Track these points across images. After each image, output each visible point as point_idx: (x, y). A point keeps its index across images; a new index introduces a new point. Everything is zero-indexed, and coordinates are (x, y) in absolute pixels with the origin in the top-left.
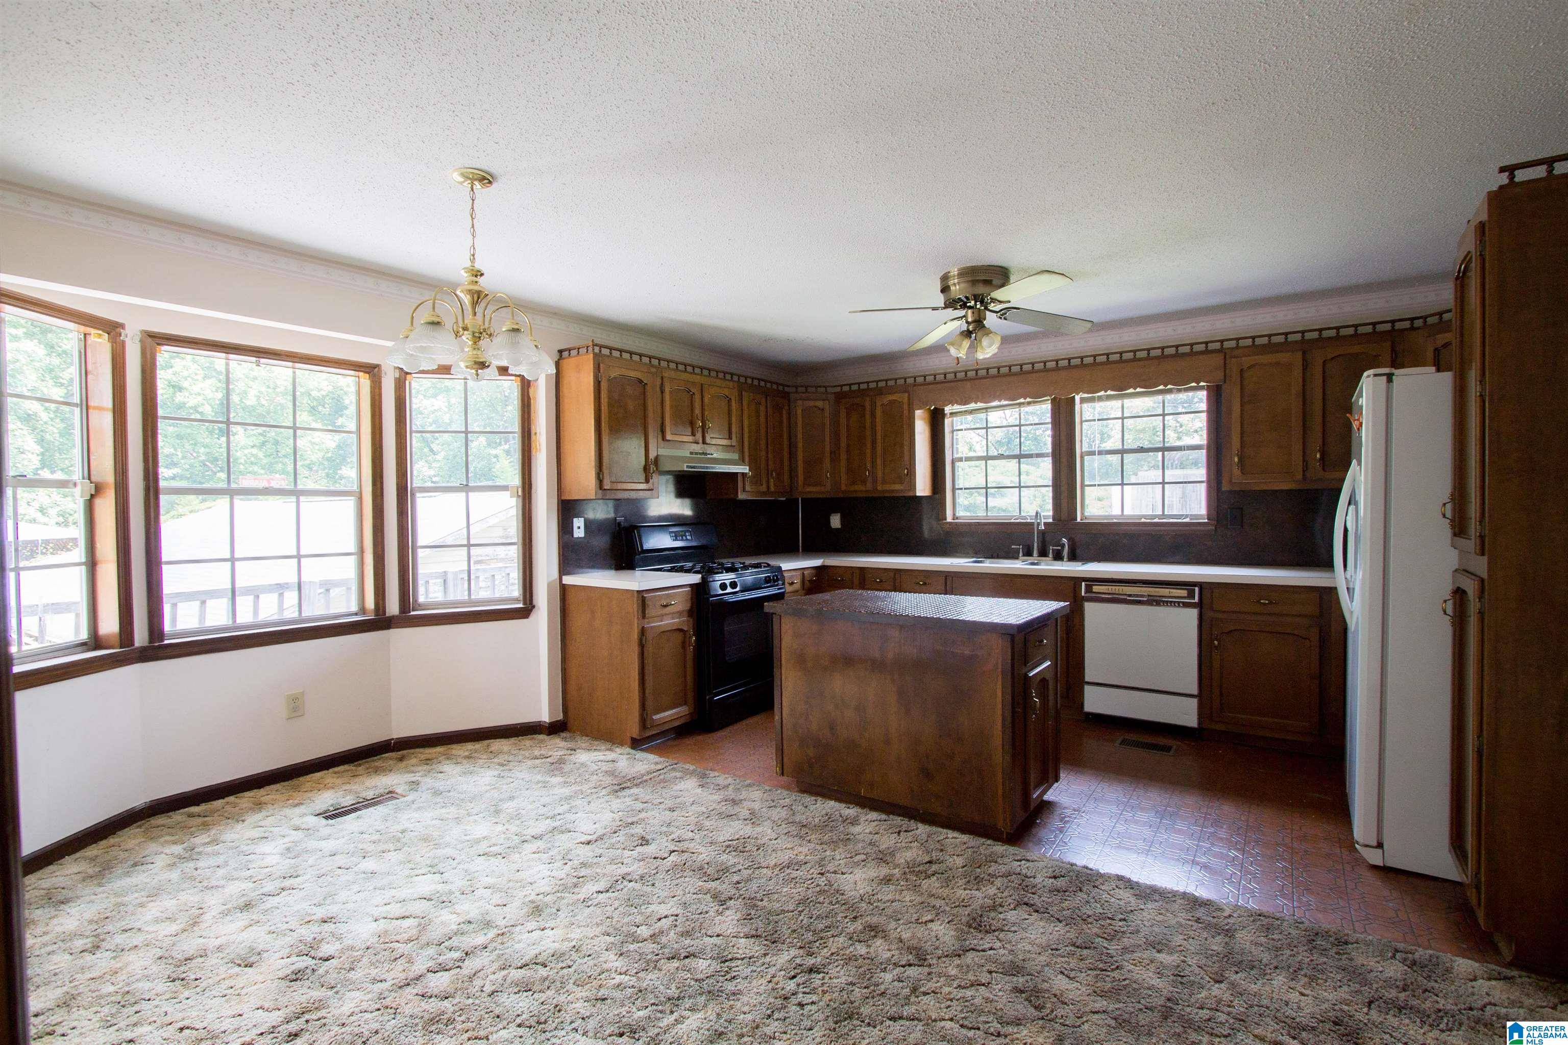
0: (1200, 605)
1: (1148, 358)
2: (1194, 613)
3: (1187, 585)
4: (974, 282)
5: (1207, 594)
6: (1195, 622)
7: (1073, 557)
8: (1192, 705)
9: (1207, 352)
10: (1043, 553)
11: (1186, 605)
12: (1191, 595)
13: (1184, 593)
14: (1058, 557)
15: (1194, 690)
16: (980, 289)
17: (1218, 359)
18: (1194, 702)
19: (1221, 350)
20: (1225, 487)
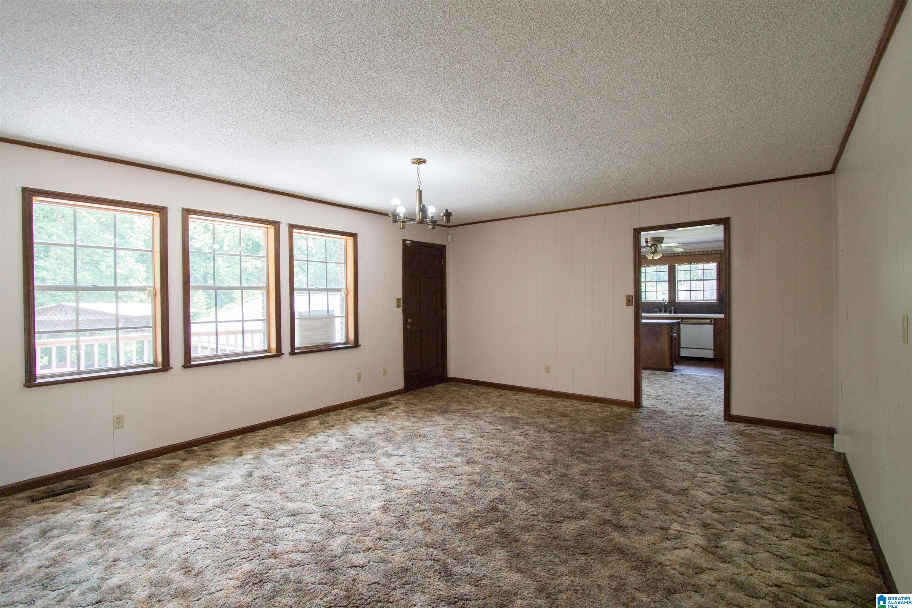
0: (714, 324)
1: (699, 254)
2: (712, 326)
3: (711, 319)
4: (655, 241)
5: (716, 321)
6: (713, 329)
7: (675, 313)
8: (712, 352)
9: (716, 253)
10: (665, 312)
11: (710, 324)
12: (711, 321)
13: (709, 321)
14: (670, 312)
15: (713, 348)
16: (656, 243)
17: (719, 256)
18: (713, 351)
19: (720, 253)
20: (721, 291)
